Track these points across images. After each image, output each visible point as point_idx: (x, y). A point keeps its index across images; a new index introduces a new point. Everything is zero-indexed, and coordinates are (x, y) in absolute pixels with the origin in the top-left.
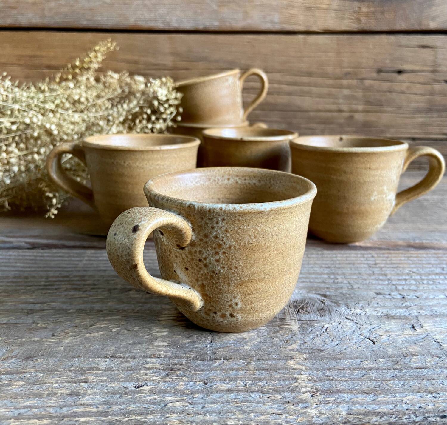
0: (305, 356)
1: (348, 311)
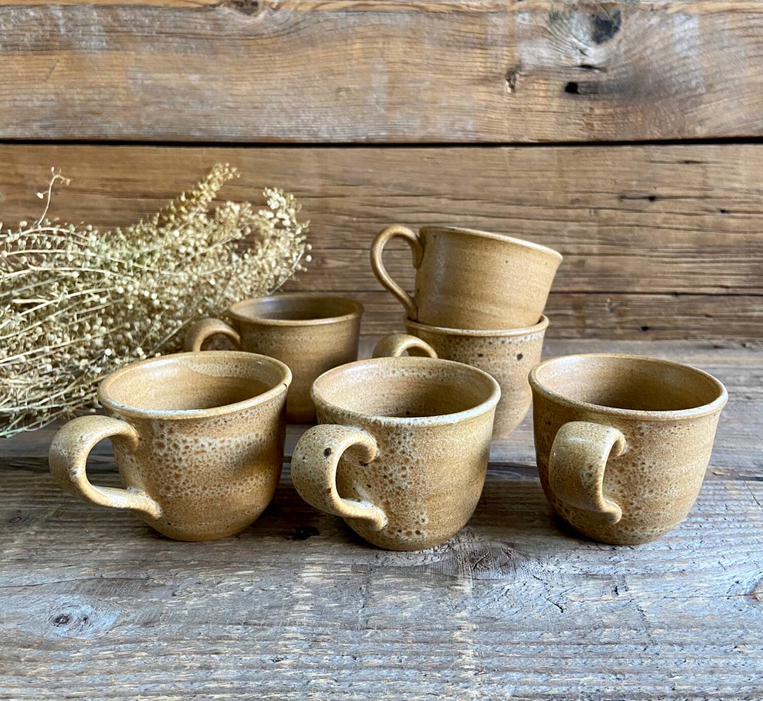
0: (475, 626)
1: (538, 567)
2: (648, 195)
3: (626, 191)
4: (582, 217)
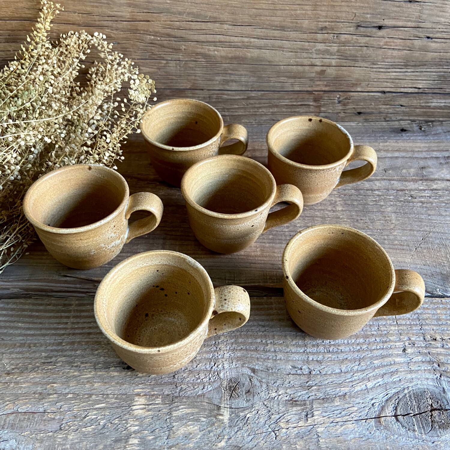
1: (267, 393)
2: (377, 25)
3: (361, 22)
4: (327, 39)
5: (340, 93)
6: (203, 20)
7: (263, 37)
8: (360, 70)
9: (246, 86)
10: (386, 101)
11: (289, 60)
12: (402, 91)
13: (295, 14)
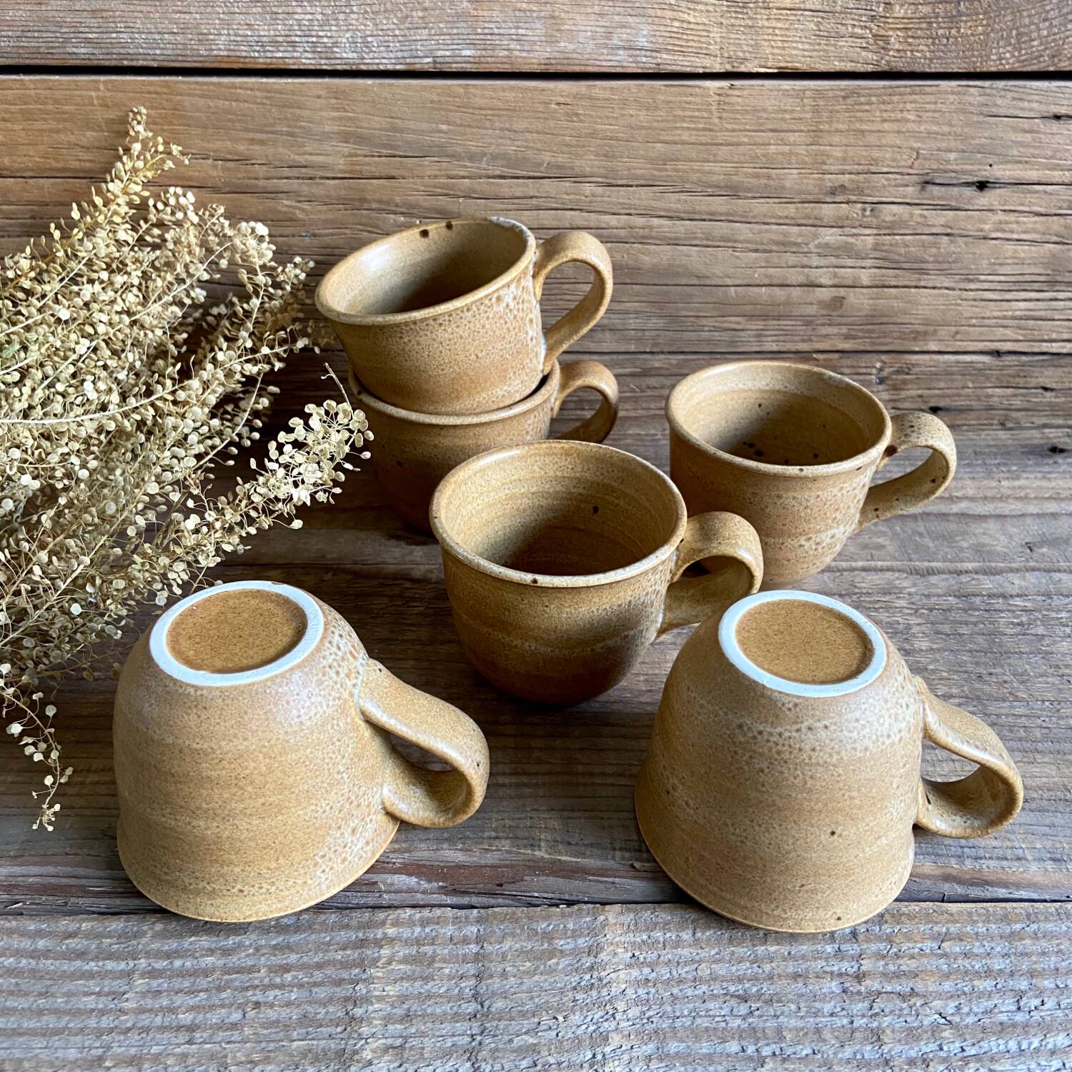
2: (976, 179)
3: (935, 171)
4: (847, 218)
5: (883, 357)
6: (531, 174)
7: (682, 215)
8: (935, 296)
9: (638, 340)
10: (1003, 375)
11: (749, 271)
12: (1044, 350)
13: (764, 155)
